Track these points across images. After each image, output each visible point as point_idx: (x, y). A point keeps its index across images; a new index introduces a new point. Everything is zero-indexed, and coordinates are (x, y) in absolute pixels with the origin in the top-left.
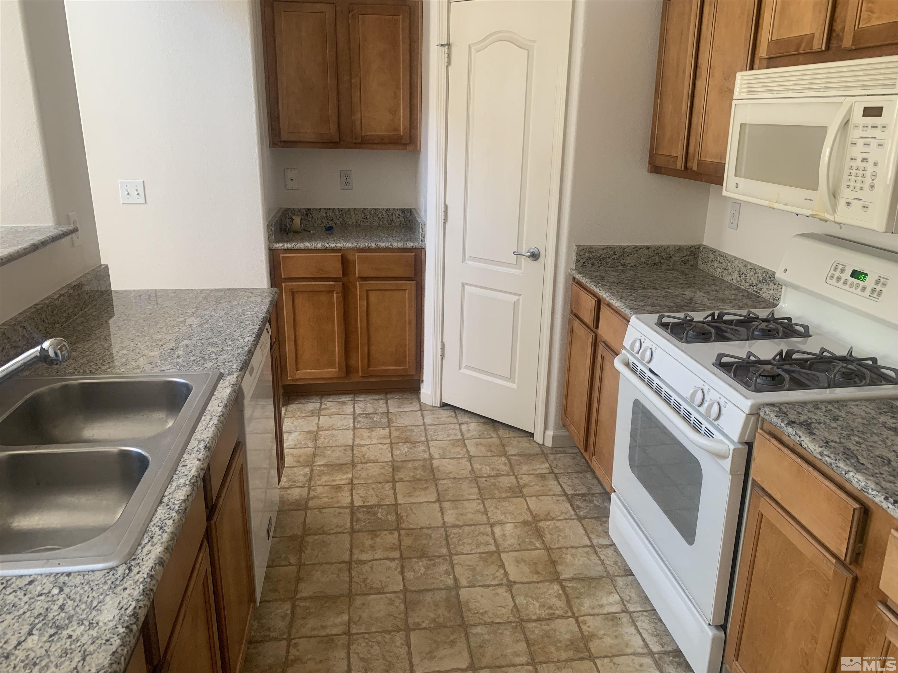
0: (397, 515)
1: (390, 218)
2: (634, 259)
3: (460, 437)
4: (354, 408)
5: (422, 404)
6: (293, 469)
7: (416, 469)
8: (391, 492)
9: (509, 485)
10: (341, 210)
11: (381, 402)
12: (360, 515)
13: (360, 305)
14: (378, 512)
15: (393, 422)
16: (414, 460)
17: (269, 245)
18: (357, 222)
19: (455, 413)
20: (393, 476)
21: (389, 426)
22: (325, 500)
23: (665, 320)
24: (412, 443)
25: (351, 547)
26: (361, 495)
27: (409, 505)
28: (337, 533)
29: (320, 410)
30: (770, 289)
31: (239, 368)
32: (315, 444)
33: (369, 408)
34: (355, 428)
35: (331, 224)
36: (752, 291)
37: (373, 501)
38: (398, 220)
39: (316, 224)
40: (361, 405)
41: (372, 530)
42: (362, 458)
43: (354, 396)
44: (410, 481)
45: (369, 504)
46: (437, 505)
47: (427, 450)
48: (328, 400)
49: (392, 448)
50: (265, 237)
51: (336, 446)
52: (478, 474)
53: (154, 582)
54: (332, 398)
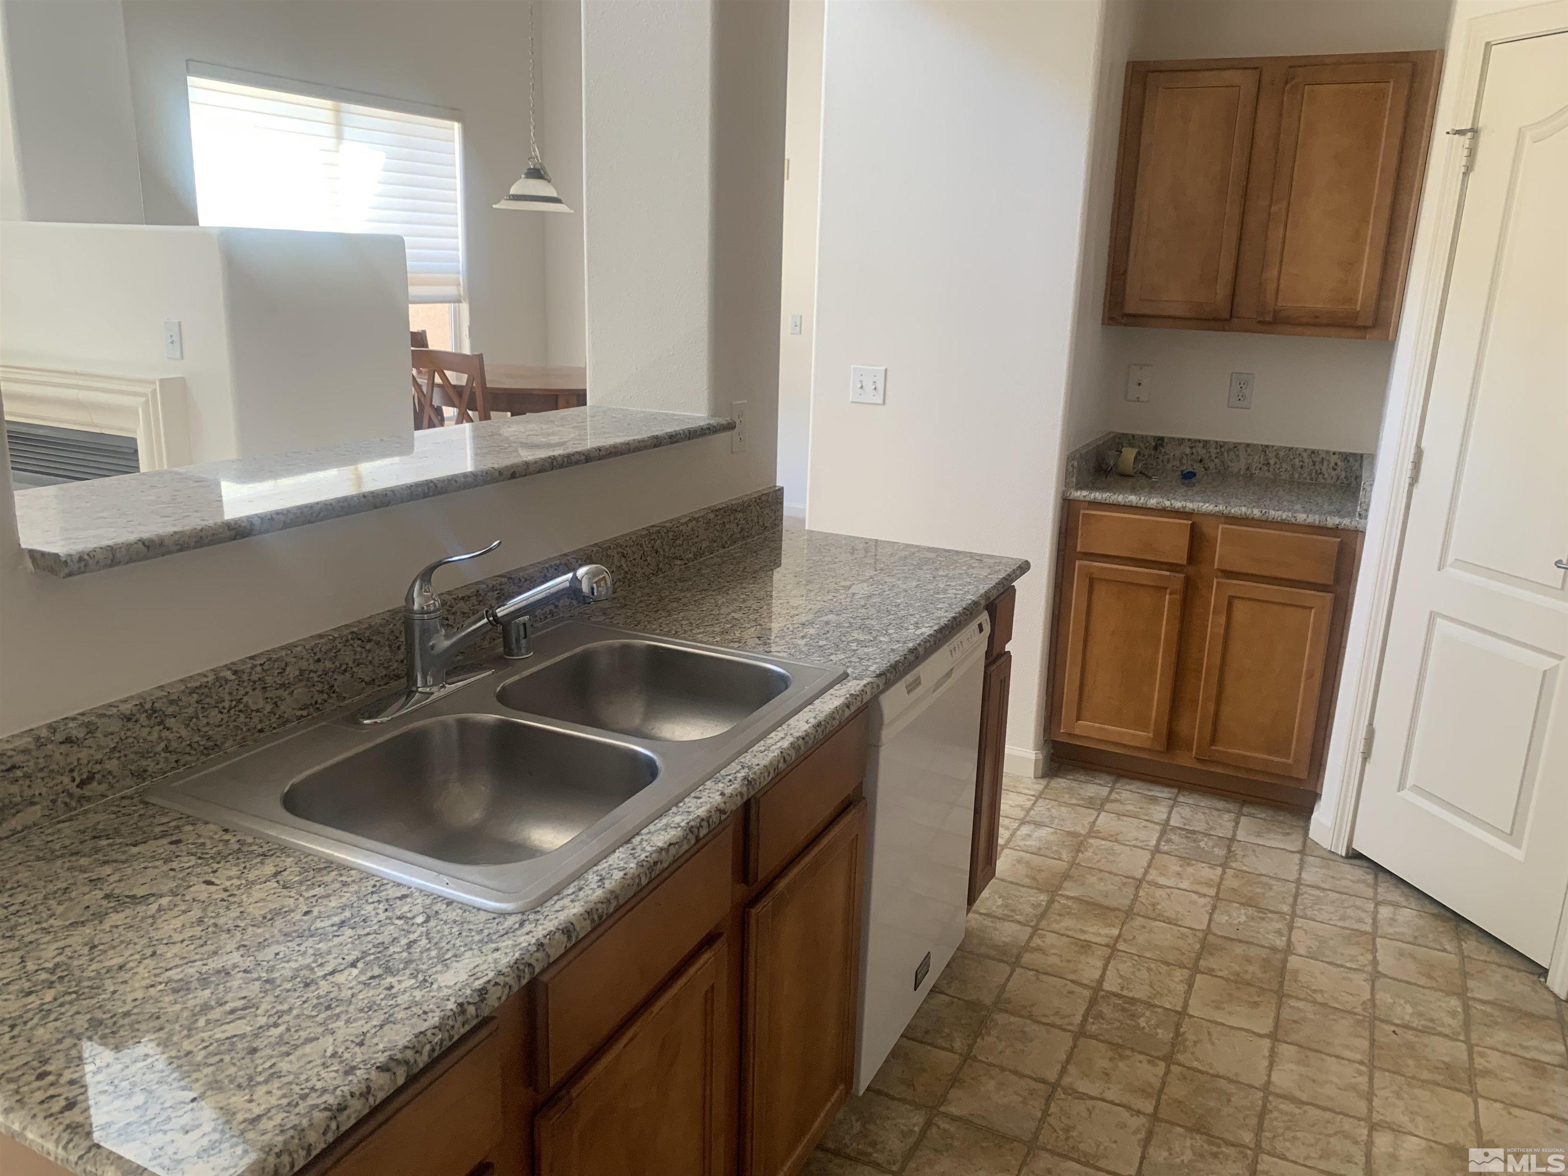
0: (1177, 1033)
1: (1317, 468)
3: (1368, 928)
4: (1170, 813)
5: (1309, 841)
6: (1021, 888)
7: (1249, 960)
8: (1182, 988)
9: (1446, 1059)
10: (1220, 445)
11: (1227, 816)
12: (1105, 1009)
13: (1214, 624)
14: (1143, 1015)
15: (1236, 861)
16: (1252, 943)
17: (1064, 492)
18: (1248, 469)
19: (1376, 877)
20: (1198, 960)
21: (1224, 866)
22: (1052, 960)
24: (1260, 910)
25: (1068, 1061)
26: (1122, 973)
27: (1209, 1024)
28: (1053, 1025)
29: (1107, 800)
31: (878, 672)
32: (1074, 858)
33: (1199, 820)
34: (1157, 850)
35: (1198, 468)
37: (1140, 992)
38: (1333, 473)
39: (1169, 466)
40: (1186, 812)
41: (1118, 1044)
42: (1150, 908)
43: (1178, 793)
44: (1227, 980)
45: (1131, 995)
46: (1267, 1043)
47: (1285, 932)
48: (1128, 787)
49: (1214, 908)
50: (1058, 477)
51: (1110, 873)
52: (1381, 1013)
53: (539, 955)
54: (1136, 786)
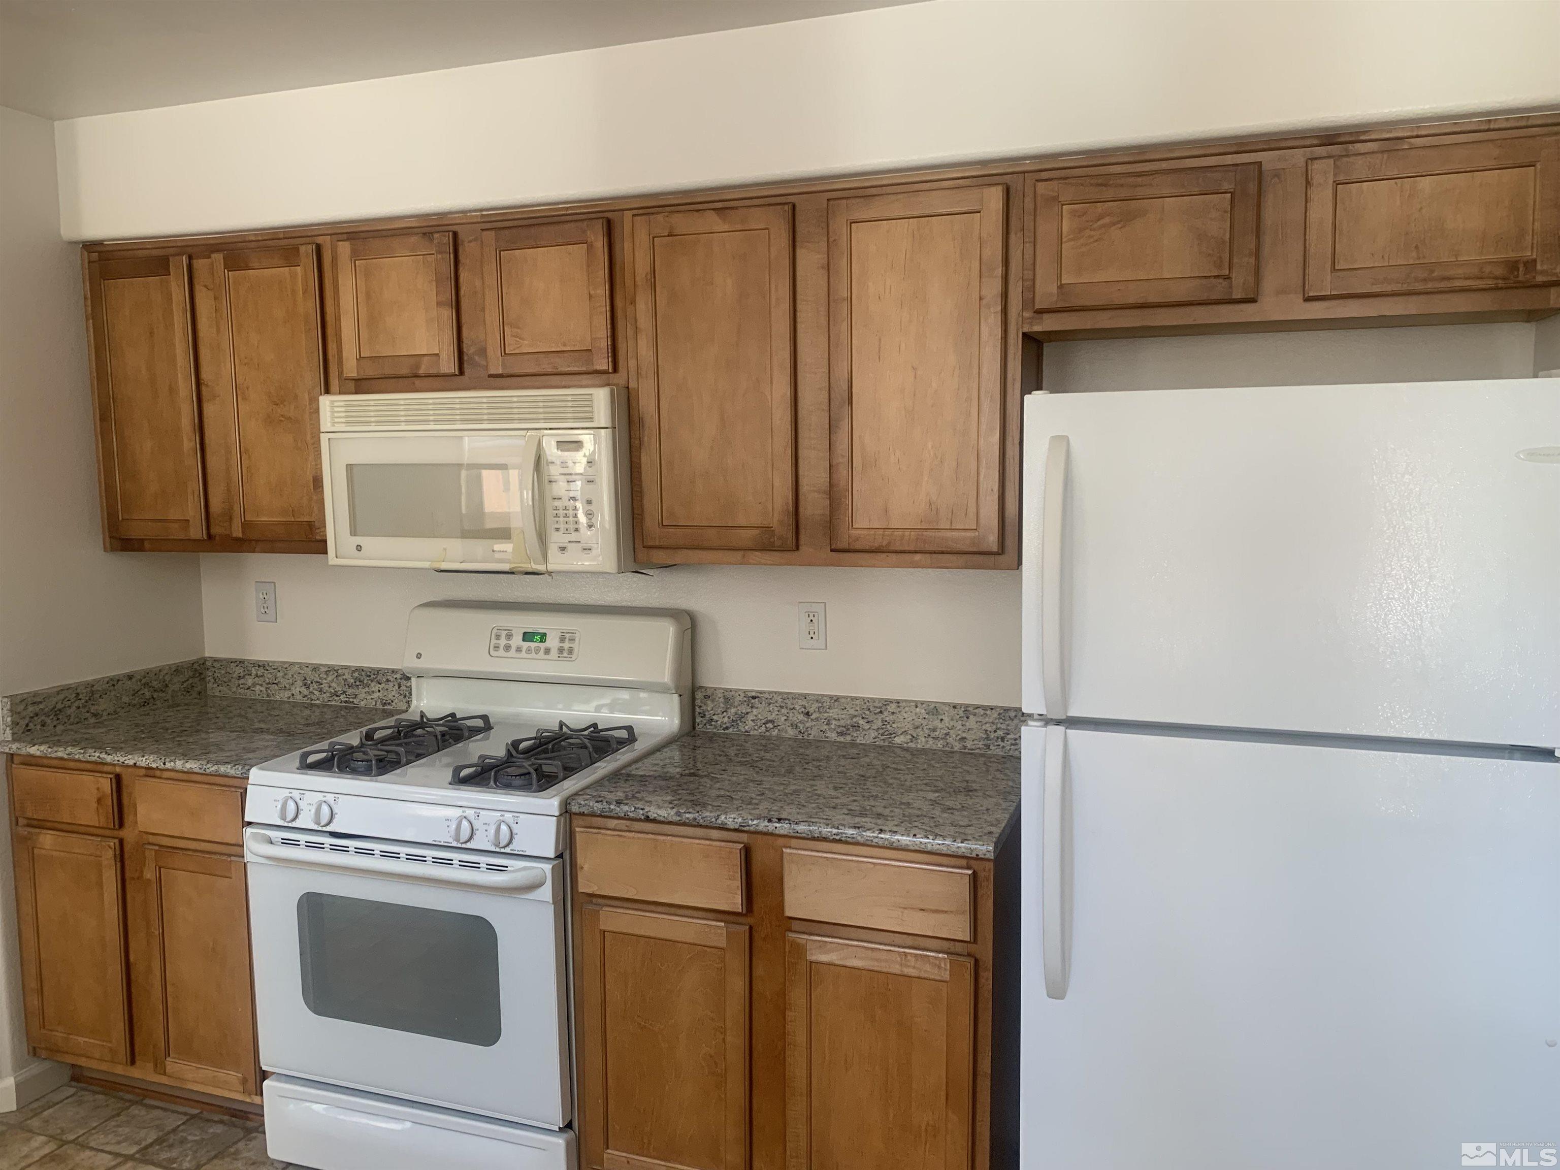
2: (111, 701)
23: (311, 759)
30: (373, 692)
36: (338, 704)
